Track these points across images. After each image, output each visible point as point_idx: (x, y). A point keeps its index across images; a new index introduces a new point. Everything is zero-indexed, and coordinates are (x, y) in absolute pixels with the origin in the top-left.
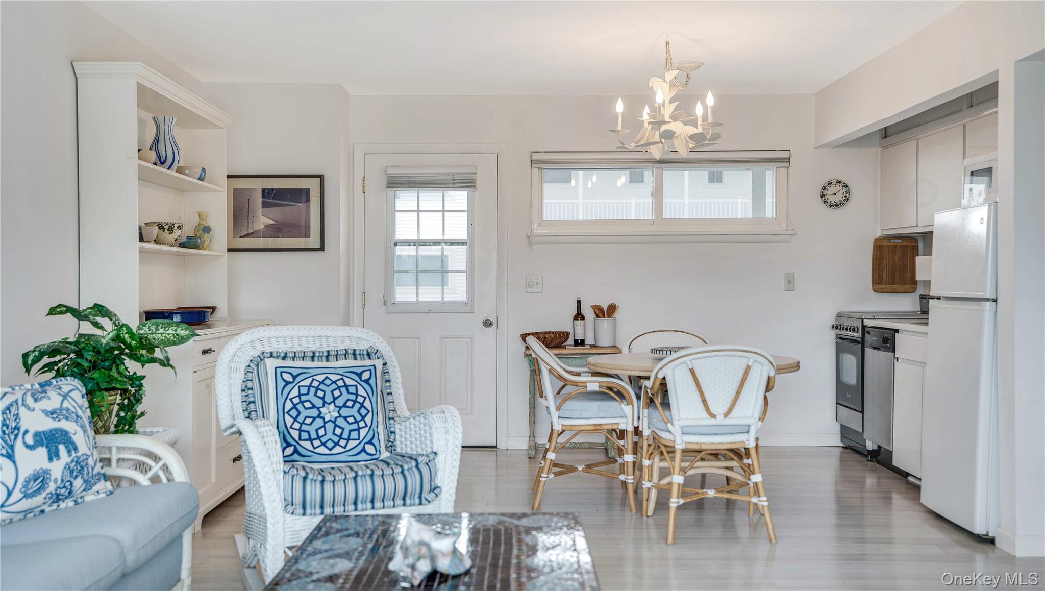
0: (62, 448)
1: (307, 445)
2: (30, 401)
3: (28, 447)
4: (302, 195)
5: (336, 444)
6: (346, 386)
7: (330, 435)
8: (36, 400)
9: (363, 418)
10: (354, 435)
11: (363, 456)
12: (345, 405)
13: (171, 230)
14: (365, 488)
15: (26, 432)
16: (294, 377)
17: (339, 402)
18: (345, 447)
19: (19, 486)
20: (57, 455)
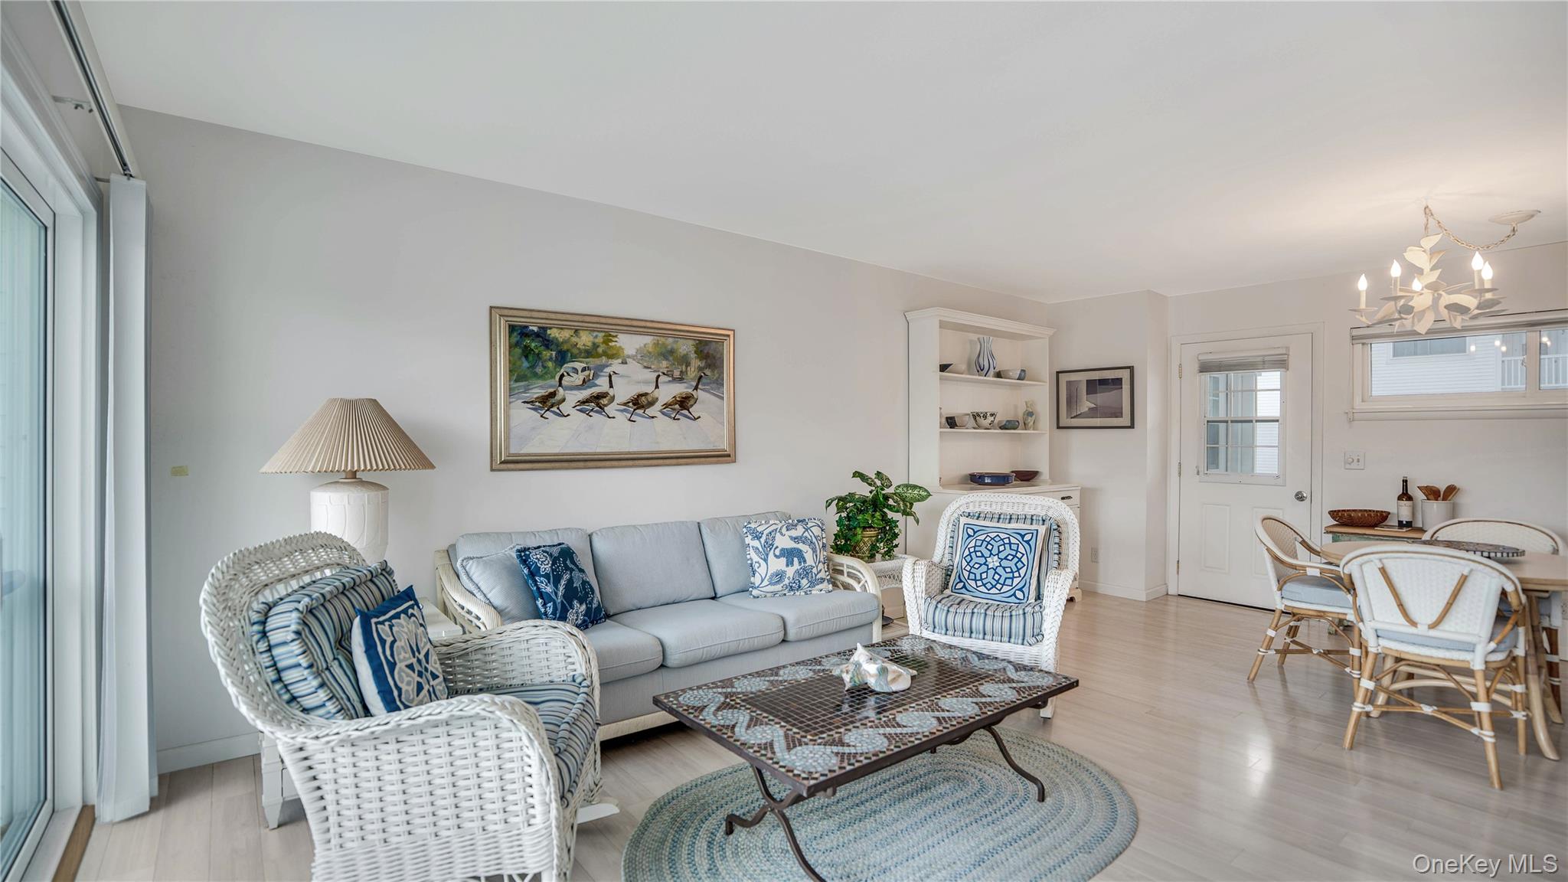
0: (796, 559)
1: (973, 583)
2: (784, 530)
3: (775, 556)
4: (1118, 382)
5: (994, 586)
6: (1010, 544)
7: (990, 579)
8: (787, 530)
9: (1018, 570)
10: (1009, 582)
11: (1013, 599)
12: (1006, 558)
13: (985, 417)
14: (978, 623)
15: (777, 547)
16: (975, 533)
17: (1002, 555)
18: (1000, 590)
19: (767, 577)
20: (792, 564)
